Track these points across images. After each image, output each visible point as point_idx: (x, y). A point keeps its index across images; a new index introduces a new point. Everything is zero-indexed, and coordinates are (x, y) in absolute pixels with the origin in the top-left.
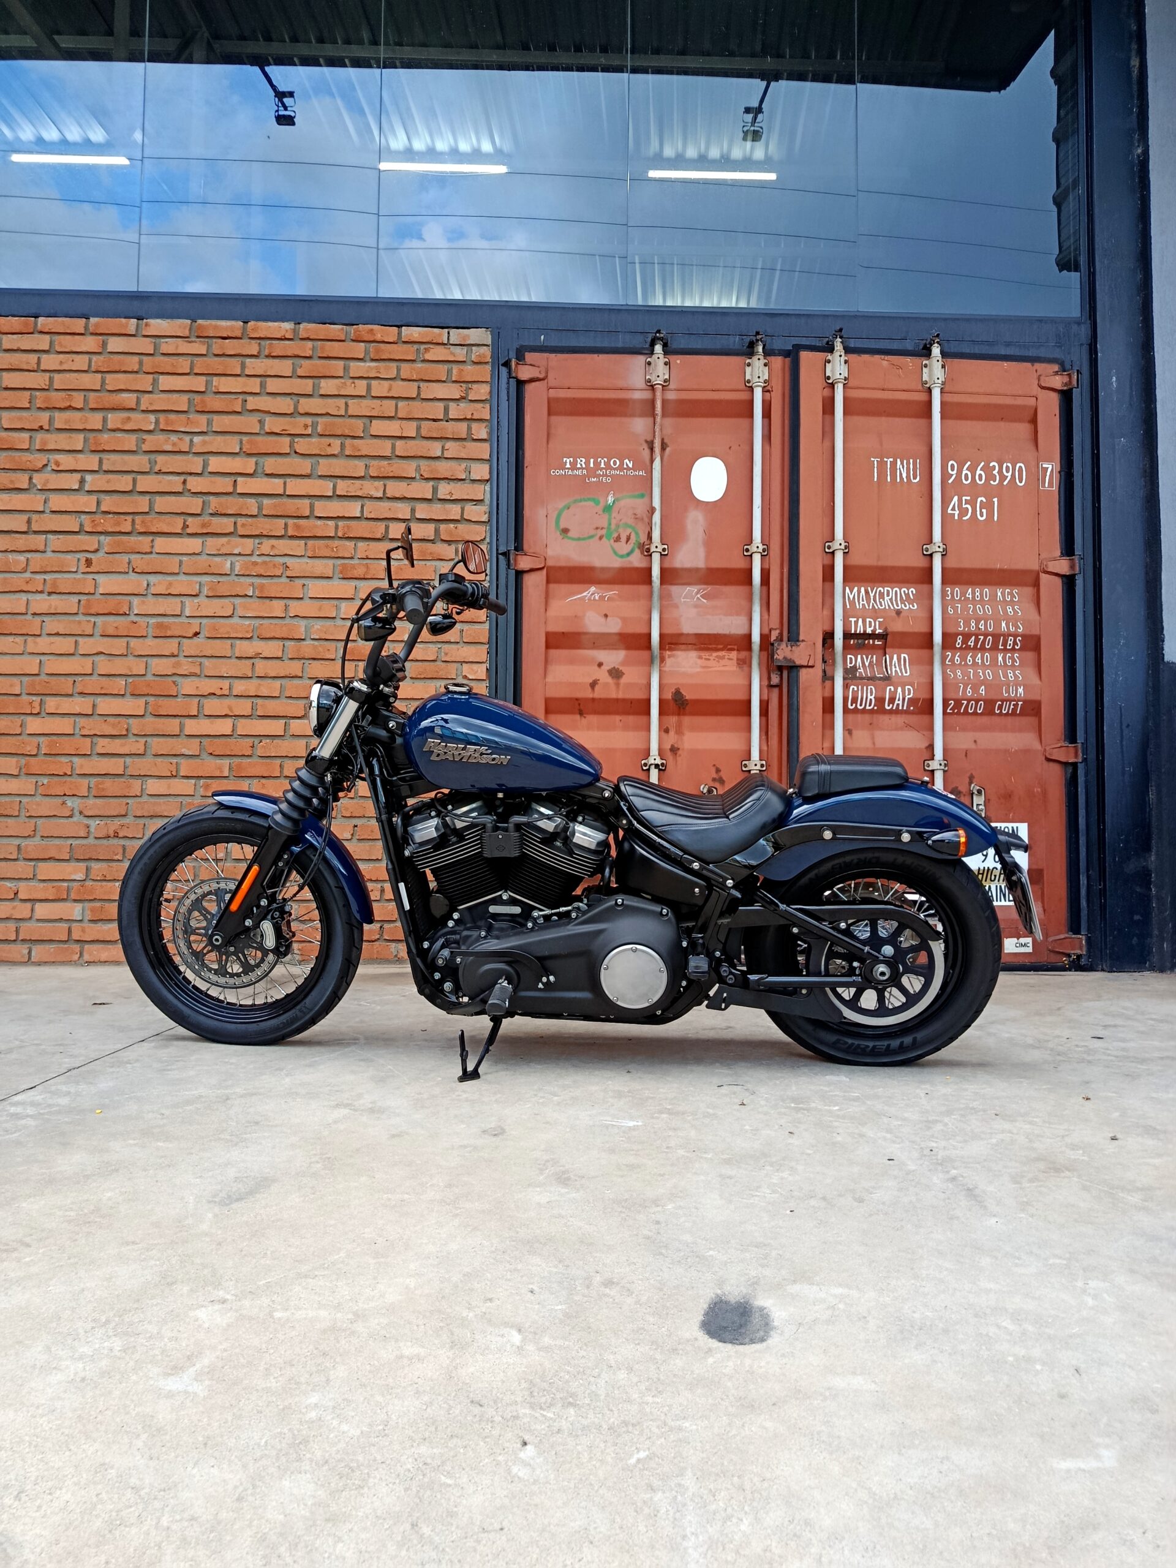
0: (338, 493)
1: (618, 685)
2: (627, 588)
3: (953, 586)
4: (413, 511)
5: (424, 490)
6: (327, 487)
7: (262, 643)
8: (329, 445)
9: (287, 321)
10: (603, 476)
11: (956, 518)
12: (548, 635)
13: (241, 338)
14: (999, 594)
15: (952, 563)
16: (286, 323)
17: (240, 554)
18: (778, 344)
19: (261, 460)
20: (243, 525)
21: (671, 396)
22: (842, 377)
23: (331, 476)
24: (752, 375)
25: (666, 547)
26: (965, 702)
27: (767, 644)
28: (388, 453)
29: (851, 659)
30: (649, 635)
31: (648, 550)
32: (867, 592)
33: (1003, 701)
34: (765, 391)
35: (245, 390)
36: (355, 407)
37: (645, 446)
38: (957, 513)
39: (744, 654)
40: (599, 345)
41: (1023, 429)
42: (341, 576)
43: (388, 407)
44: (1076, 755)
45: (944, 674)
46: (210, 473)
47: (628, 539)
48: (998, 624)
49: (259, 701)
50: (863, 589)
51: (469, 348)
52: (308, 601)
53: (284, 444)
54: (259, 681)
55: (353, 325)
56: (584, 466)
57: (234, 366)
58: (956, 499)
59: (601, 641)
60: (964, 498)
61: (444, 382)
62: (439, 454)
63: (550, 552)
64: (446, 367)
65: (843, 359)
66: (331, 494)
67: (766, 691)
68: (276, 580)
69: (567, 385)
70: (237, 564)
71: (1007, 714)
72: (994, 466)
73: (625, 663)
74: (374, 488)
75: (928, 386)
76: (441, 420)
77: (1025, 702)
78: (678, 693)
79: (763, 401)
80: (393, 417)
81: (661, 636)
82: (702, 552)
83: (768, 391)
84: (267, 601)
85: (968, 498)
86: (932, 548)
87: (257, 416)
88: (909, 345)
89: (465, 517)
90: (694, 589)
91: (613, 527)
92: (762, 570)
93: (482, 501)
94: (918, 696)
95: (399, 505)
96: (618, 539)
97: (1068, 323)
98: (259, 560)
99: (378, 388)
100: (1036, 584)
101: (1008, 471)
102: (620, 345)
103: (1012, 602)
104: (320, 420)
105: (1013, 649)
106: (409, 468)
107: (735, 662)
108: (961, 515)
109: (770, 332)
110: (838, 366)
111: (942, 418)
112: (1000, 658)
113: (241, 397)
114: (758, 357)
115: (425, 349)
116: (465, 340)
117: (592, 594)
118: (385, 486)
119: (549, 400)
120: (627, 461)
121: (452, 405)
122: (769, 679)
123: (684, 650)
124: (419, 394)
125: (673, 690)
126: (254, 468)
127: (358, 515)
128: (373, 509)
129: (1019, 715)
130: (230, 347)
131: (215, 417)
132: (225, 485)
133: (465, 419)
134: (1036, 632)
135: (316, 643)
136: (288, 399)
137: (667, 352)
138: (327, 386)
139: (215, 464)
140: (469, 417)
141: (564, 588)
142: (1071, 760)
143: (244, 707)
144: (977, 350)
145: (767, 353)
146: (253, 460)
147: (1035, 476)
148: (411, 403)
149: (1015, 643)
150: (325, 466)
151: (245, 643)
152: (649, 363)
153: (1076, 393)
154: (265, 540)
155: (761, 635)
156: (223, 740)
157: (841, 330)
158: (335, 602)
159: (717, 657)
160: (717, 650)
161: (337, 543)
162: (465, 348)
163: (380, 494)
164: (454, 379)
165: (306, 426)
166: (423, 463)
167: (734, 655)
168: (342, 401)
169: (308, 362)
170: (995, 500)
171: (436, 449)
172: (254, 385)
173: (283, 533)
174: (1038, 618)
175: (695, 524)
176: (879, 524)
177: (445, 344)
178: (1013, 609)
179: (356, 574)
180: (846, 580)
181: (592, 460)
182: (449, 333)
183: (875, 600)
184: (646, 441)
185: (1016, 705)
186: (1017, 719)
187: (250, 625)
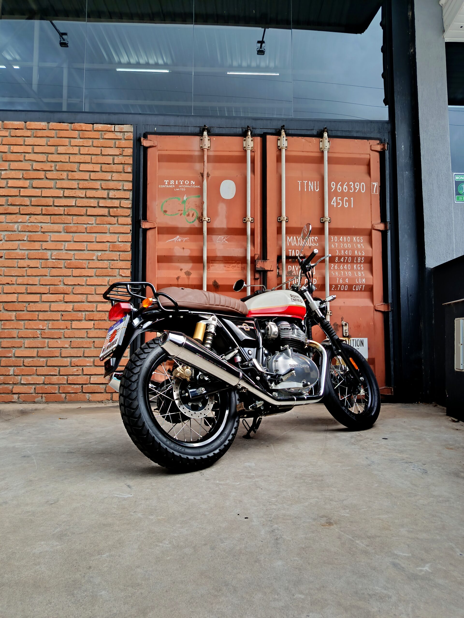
0: (65, 195)
1: (189, 278)
2: (192, 236)
3: (334, 236)
4: (98, 203)
5: (104, 194)
6: (60, 193)
7: (30, 260)
8: (61, 175)
9: (44, 122)
10: (182, 188)
11: (335, 206)
12: (158, 257)
13: (23, 129)
14: (354, 239)
15: (334, 226)
16: (43, 123)
17: (21, 222)
18: (258, 131)
19: (32, 181)
20: (23, 209)
21: (211, 153)
22: (285, 146)
23: (62, 188)
24: (246, 144)
25: (209, 218)
26: (340, 286)
27: (253, 261)
28: (87, 178)
29: (290, 267)
30: (202, 257)
31: (202, 219)
32: (297, 239)
33: (356, 285)
34: (252, 151)
35: (24, 151)
36: (73, 158)
37: (200, 176)
38: (335, 204)
39: (244, 265)
40: (180, 131)
41: (363, 168)
42: (65, 231)
43: (87, 158)
44: (388, 309)
45: (330, 274)
46: (9, 187)
47: (193, 215)
48: (353, 252)
49: (29, 286)
50: (295, 237)
51: (124, 133)
52: (50, 242)
53: (41, 175)
54: (29, 278)
55: (72, 123)
56: (173, 184)
57: (20, 141)
58: (335, 198)
59: (182, 259)
60: (338, 198)
61: (112, 147)
62: (110, 178)
63: (158, 221)
64: (113, 141)
65: (285, 138)
66: (62, 196)
67: (253, 281)
68: (37, 233)
69: (166, 149)
70: (20, 226)
71: (358, 291)
72: (351, 185)
73: (192, 269)
74: (81, 193)
75: (322, 150)
76: (110, 164)
77: (366, 286)
78: (215, 282)
79: (251, 156)
80: (90, 163)
81: (208, 257)
82: (225, 221)
83: (253, 152)
84: (32, 243)
85: (340, 198)
86: (325, 219)
87: (31, 163)
88: (315, 132)
89: (121, 205)
90: (222, 237)
91: (186, 210)
92: (251, 229)
93: (128, 198)
94: (319, 283)
95: (92, 200)
96: (188, 215)
97: (383, 123)
98: (30, 224)
99: (84, 150)
100: (370, 235)
101: (357, 186)
102: (189, 132)
103: (360, 243)
104: (57, 164)
105: (361, 263)
106: (97, 185)
107: (240, 268)
108: (337, 205)
109: (254, 127)
110: (284, 141)
111: (328, 164)
112: (355, 267)
113: (23, 154)
114: (248, 137)
115: (104, 133)
116: (121, 130)
117: (178, 239)
118: (86, 192)
119: (158, 155)
120: (192, 181)
121: (115, 157)
122: (255, 276)
123: (218, 263)
124: (101, 153)
125: (213, 281)
126: (29, 184)
127: (74, 204)
128: (80, 202)
129: (364, 291)
130: (19, 133)
131: (11, 163)
132: (14, 192)
133: (122, 164)
134: (370, 255)
135: (54, 261)
136: (44, 155)
137: (209, 134)
138: (61, 149)
139: (11, 183)
140: (123, 162)
141: (165, 236)
142: (386, 311)
143: (22, 289)
144: (344, 134)
145: (253, 135)
146: (28, 181)
147: (369, 188)
148: (97, 156)
149: (361, 260)
150: (60, 184)
151: (22, 260)
152: (202, 140)
153: (387, 153)
154: (32, 216)
155: (251, 257)
156: (12, 303)
157: (284, 126)
158: (63, 243)
159: (232, 266)
160: (233, 263)
161: (64, 217)
162: (122, 133)
163: (84, 196)
164: (116, 146)
165: (51, 167)
166: (103, 182)
167: (240, 265)
168: (68, 156)
169: (52, 139)
170: (352, 198)
171: (108, 176)
172: (29, 149)
173: (40, 213)
174: (371, 249)
175: (222, 209)
176: (301, 209)
177: (113, 132)
178: (361, 245)
179: (72, 230)
180: (286, 233)
181: (177, 181)
182: (115, 127)
183: (300, 242)
184: (201, 173)
185: (362, 287)
186: (363, 292)
187: (25, 253)
